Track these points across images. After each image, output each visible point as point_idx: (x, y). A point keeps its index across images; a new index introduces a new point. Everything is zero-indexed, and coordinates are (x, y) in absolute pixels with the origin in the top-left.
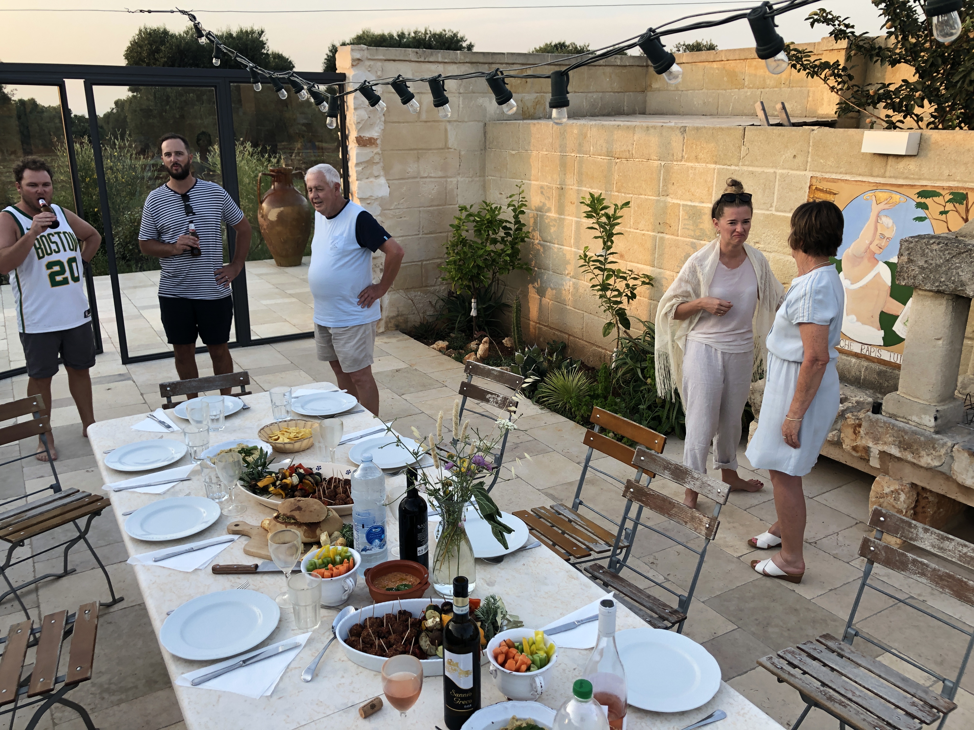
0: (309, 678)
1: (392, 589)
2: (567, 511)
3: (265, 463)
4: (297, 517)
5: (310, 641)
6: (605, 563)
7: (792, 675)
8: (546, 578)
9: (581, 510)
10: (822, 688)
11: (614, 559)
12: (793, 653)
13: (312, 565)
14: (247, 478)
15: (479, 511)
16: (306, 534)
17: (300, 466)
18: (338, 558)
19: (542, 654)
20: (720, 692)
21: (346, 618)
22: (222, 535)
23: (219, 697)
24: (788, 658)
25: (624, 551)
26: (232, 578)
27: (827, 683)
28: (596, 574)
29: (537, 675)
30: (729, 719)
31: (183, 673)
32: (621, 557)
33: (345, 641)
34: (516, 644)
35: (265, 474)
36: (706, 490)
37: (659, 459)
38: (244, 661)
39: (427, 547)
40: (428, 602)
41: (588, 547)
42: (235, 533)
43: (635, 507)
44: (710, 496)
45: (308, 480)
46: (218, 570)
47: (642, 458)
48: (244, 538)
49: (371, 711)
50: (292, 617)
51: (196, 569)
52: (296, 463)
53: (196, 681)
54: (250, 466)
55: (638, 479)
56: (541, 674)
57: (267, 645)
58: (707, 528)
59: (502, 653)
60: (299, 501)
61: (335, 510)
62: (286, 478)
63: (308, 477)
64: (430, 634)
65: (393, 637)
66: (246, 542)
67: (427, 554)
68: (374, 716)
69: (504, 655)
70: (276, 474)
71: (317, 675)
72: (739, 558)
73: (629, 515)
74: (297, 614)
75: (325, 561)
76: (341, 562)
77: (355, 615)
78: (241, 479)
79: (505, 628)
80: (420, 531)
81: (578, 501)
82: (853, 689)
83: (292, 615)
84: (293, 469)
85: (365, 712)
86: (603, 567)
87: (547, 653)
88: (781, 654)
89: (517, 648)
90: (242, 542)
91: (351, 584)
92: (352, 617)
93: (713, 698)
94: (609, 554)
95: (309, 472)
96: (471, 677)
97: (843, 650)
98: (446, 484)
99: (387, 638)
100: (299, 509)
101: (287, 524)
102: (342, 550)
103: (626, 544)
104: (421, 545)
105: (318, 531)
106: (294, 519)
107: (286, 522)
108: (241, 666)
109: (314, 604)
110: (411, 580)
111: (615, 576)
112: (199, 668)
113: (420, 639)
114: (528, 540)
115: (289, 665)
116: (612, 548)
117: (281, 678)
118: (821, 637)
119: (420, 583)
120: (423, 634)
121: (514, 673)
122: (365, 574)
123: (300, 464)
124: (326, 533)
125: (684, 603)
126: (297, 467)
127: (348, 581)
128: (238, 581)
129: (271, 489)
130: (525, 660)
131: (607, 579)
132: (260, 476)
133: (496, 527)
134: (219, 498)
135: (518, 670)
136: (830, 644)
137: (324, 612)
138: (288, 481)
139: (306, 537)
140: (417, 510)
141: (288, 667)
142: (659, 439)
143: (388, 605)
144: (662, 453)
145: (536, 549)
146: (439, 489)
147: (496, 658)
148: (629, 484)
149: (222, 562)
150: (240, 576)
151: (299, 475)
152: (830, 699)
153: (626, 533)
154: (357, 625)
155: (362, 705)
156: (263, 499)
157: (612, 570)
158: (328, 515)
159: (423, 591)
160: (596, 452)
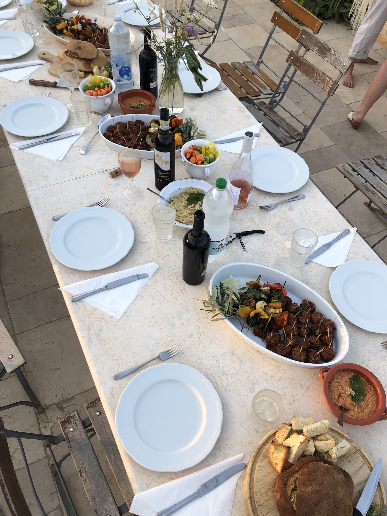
0: (83, 153)
1: (134, 107)
2: (252, 66)
3: (61, 12)
4: (79, 54)
5: (85, 132)
6: (267, 101)
7: (352, 176)
8: (225, 110)
9: (262, 66)
10: (365, 184)
11: (273, 99)
12: (357, 164)
13: (86, 87)
14: (49, 22)
15: (187, 65)
16: (85, 66)
17: (83, 17)
18: (102, 85)
19: (211, 156)
20: (306, 185)
21: (105, 121)
22: (35, 60)
23: (35, 157)
24: (353, 167)
25: (281, 94)
26: (42, 89)
27: (369, 181)
28: (261, 107)
29: (206, 167)
30: (306, 199)
31: (14, 142)
32: (278, 99)
33: (104, 135)
34: (199, 148)
35: (61, 20)
36: (336, 63)
37: (313, 38)
38: (48, 140)
39: (157, 83)
40: (153, 117)
41: (260, 90)
42: (43, 59)
43: (292, 69)
44: (338, 67)
45: (88, 28)
46: (33, 83)
47: (304, 36)
48: (48, 64)
49: (116, 175)
50: (75, 117)
51: (20, 80)
52: (81, 15)
53: (22, 147)
54: (51, 14)
55: (297, 51)
56: (209, 167)
57: (61, 132)
58: (330, 88)
59: (189, 153)
60: (80, 43)
61: (103, 51)
62: (74, 25)
63: (88, 26)
64: (152, 136)
65: (131, 135)
66: (50, 66)
67: (156, 87)
68: (118, 177)
69: (190, 154)
70: (68, 21)
71: (88, 152)
72: (348, 105)
73: (288, 74)
74: (78, 116)
75: (94, 85)
76: (104, 87)
77: (110, 120)
78: (45, 22)
79: (195, 138)
80: (152, 73)
81: (260, 61)
82: (381, 186)
83: (75, 115)
84: (79, 19)
85: (112, 175)
86: (266, 104)
87: (214, 155)
88: (350, 164)
89: (199, 151)
90: (47, 66)
91: (109, 102)
92: (108, 121)
93: (302, 187)
94: (271, 96)
95: (89, 22)
96: (169, 165)
97: (384, 165)
98: (168, 43)
99: (128, 135)
100: (79, 48)
101: (73, 58)
102: (105, 79)
103: (283, 91)
104: (153, 82)
105: (92, 65)
106: (77, 55)
107: (72, 56)
108: (46, 142)
109: (87, 111)
110: (146, 102)
111: (271, 110)
112: (23, 140)
113: (146, 138)
114: (220, 85)
115: (73, 144)
116: (273, 93)
117: (68, 151)
118: (375, 157)
119: (149, 105)
120: (148, 136)
121: (194, 165)
122: (119, 96)
123: (83, 16)
124: (97, 66)
125: (306, 130)
126: (81, 18)
127: (107, 99)
128: (45, 91)
129: (65, 31)
130: (201, 159)
131: (266, 111)
132: (58, 21)
133: (197, 76)
134: (34, 34)
135: (196, 163)
136: (379, 161)
137: (94, 116)
138: (75, 27)
139: (85, 68)
140: (150, 59)
141: (72, 145)
142: (318, 24)
143: (130, 116)
144: (317, 34)
145: (224, 91)
146: (163, 47)
147: (186, 155)
148: (292, 54)
149: (36, 78)
150: (47, 88)
151: (82, 23)
152: (368, 189)
153: (284, 84)
154: (111, 126)
155: (112, 171)
156: (60, 38)
157: (271, 106)
158: (98, 55)
159: (152, 110)
160: (277, 28)
